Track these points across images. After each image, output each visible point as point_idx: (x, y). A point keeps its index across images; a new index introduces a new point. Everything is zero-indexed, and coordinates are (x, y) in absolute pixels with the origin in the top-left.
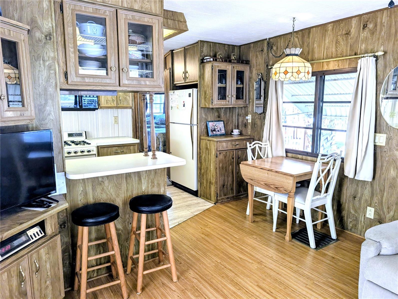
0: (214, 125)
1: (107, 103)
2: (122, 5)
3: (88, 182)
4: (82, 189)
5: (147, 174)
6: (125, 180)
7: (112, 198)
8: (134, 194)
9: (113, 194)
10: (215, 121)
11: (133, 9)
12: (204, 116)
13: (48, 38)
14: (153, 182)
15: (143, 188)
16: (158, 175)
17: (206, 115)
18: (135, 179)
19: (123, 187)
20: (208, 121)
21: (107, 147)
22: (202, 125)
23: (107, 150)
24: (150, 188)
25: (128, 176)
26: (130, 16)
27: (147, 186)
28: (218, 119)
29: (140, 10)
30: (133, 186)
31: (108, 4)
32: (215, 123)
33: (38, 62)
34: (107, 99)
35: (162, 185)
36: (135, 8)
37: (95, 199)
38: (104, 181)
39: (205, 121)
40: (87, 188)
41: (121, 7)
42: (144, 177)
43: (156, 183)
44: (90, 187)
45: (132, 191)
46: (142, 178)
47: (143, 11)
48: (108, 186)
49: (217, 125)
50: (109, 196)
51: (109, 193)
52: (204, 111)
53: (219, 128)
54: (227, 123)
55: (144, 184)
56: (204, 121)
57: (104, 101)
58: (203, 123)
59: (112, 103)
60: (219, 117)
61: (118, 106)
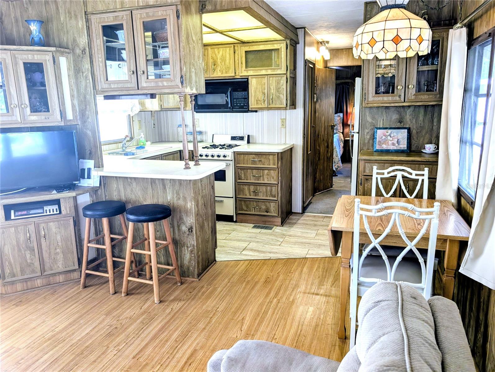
0: (388, 134)
1: (257, 103)
2: (138, 5)
3: (120, 181)
4: (116, 186)
5: (171, 184)
6: (150, 185)
7: (140, 201)
8: (160, 202)
9: (141, 196)
10: (391, 128)
11: (148, 5)
12: (369, 119)
13: (84, 53)
14: (178, 194)
15: (169, 198)
16: (183, 187)
17: (373, 118)
18: (159, 186)
19: (149, 192)
20: (376, 128)
21: (244, 154)
22: (366, 134)
23: (244, 157)
24: (175, 199)
25: (153, 181)
26: (145, 14)
27: (172, 196)
28: (398, 125)
29: (156, 5)
30: (158, 193)
31: (126, 8)
32: (390, 131)
33: (79, 74)
34: (258, 98)
35: (188, 199)
36: (150, 4)
37: (126, 198)
38: (132, 182)
39: (372, 127)
40: (120, 186)
41: (137, 7)
42: (169, 187)
43: (181, 195)
44: (122, 186)
45: (158, 198)
46: (167, 187)
47: (158, 4)
48: (136, 188)
49: (392, 135)
50: (137, 198)
51: (137, 196)
52: (370, 113)
53: (396, 140)
54: (417, 133)
55: (169, 193)
56: (370, 128)
57: (254, 101)
58: (367, 131)
59: (263, 103)
60: (400, 122)
61: (270, 106)
